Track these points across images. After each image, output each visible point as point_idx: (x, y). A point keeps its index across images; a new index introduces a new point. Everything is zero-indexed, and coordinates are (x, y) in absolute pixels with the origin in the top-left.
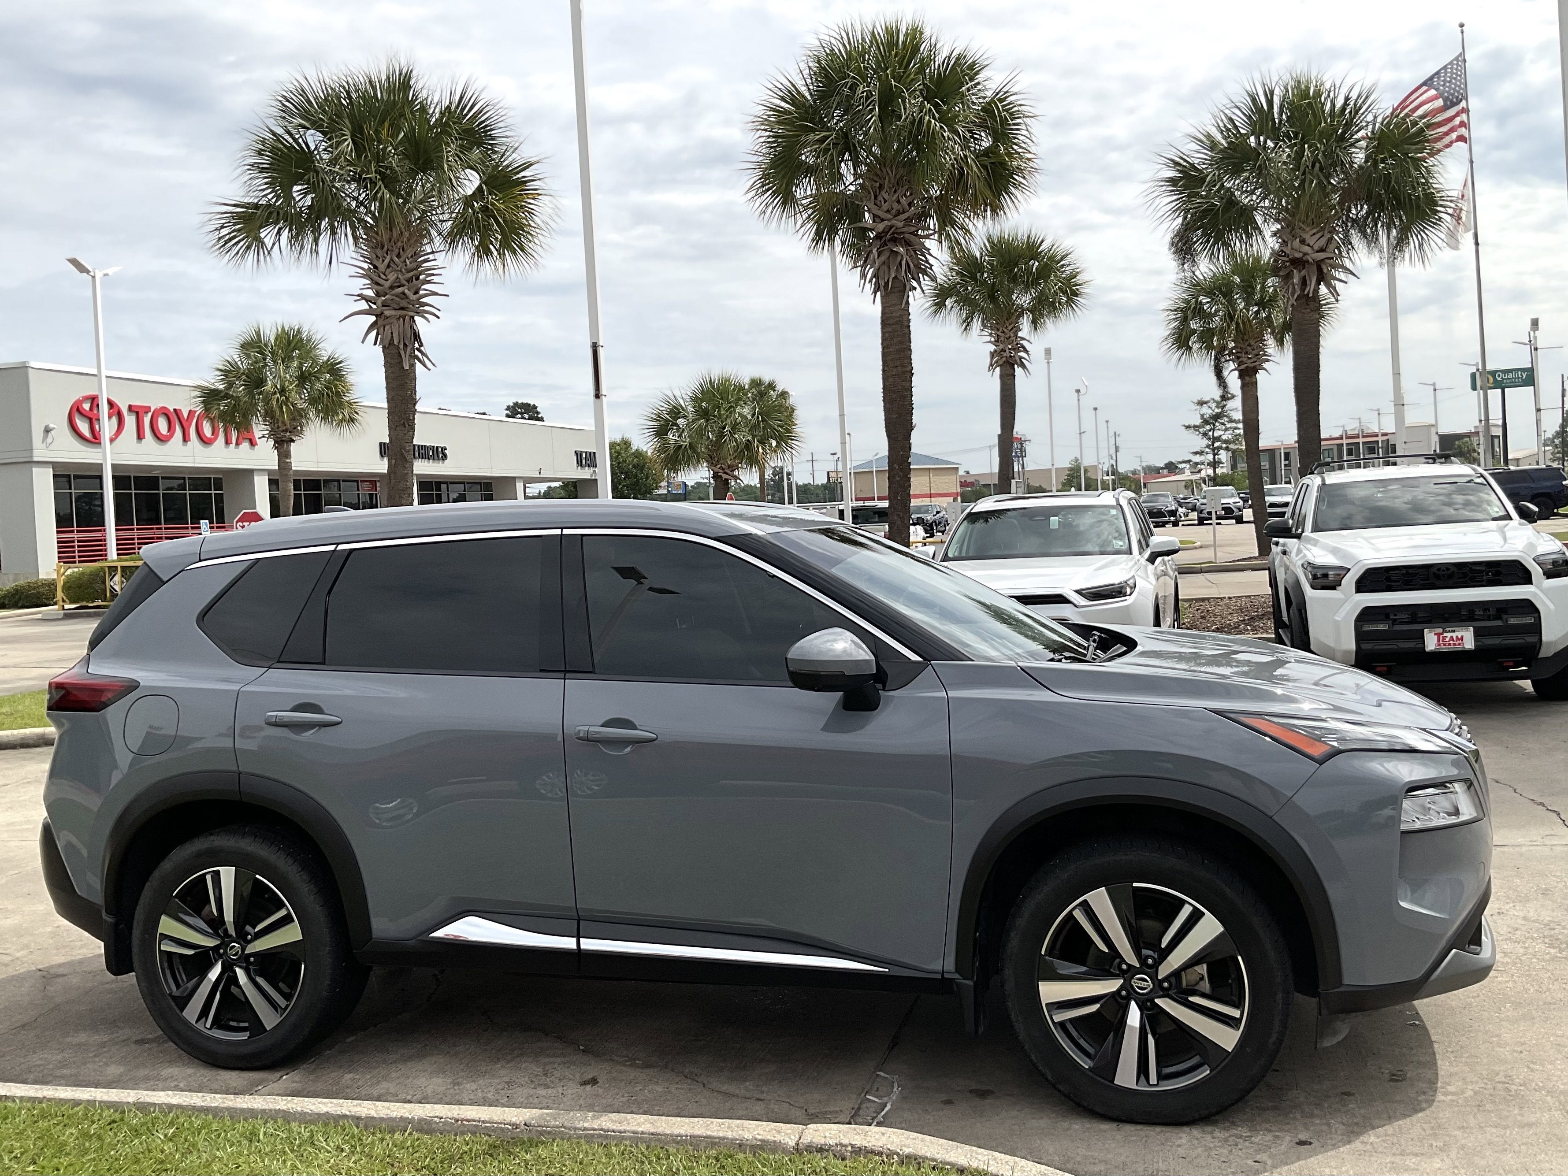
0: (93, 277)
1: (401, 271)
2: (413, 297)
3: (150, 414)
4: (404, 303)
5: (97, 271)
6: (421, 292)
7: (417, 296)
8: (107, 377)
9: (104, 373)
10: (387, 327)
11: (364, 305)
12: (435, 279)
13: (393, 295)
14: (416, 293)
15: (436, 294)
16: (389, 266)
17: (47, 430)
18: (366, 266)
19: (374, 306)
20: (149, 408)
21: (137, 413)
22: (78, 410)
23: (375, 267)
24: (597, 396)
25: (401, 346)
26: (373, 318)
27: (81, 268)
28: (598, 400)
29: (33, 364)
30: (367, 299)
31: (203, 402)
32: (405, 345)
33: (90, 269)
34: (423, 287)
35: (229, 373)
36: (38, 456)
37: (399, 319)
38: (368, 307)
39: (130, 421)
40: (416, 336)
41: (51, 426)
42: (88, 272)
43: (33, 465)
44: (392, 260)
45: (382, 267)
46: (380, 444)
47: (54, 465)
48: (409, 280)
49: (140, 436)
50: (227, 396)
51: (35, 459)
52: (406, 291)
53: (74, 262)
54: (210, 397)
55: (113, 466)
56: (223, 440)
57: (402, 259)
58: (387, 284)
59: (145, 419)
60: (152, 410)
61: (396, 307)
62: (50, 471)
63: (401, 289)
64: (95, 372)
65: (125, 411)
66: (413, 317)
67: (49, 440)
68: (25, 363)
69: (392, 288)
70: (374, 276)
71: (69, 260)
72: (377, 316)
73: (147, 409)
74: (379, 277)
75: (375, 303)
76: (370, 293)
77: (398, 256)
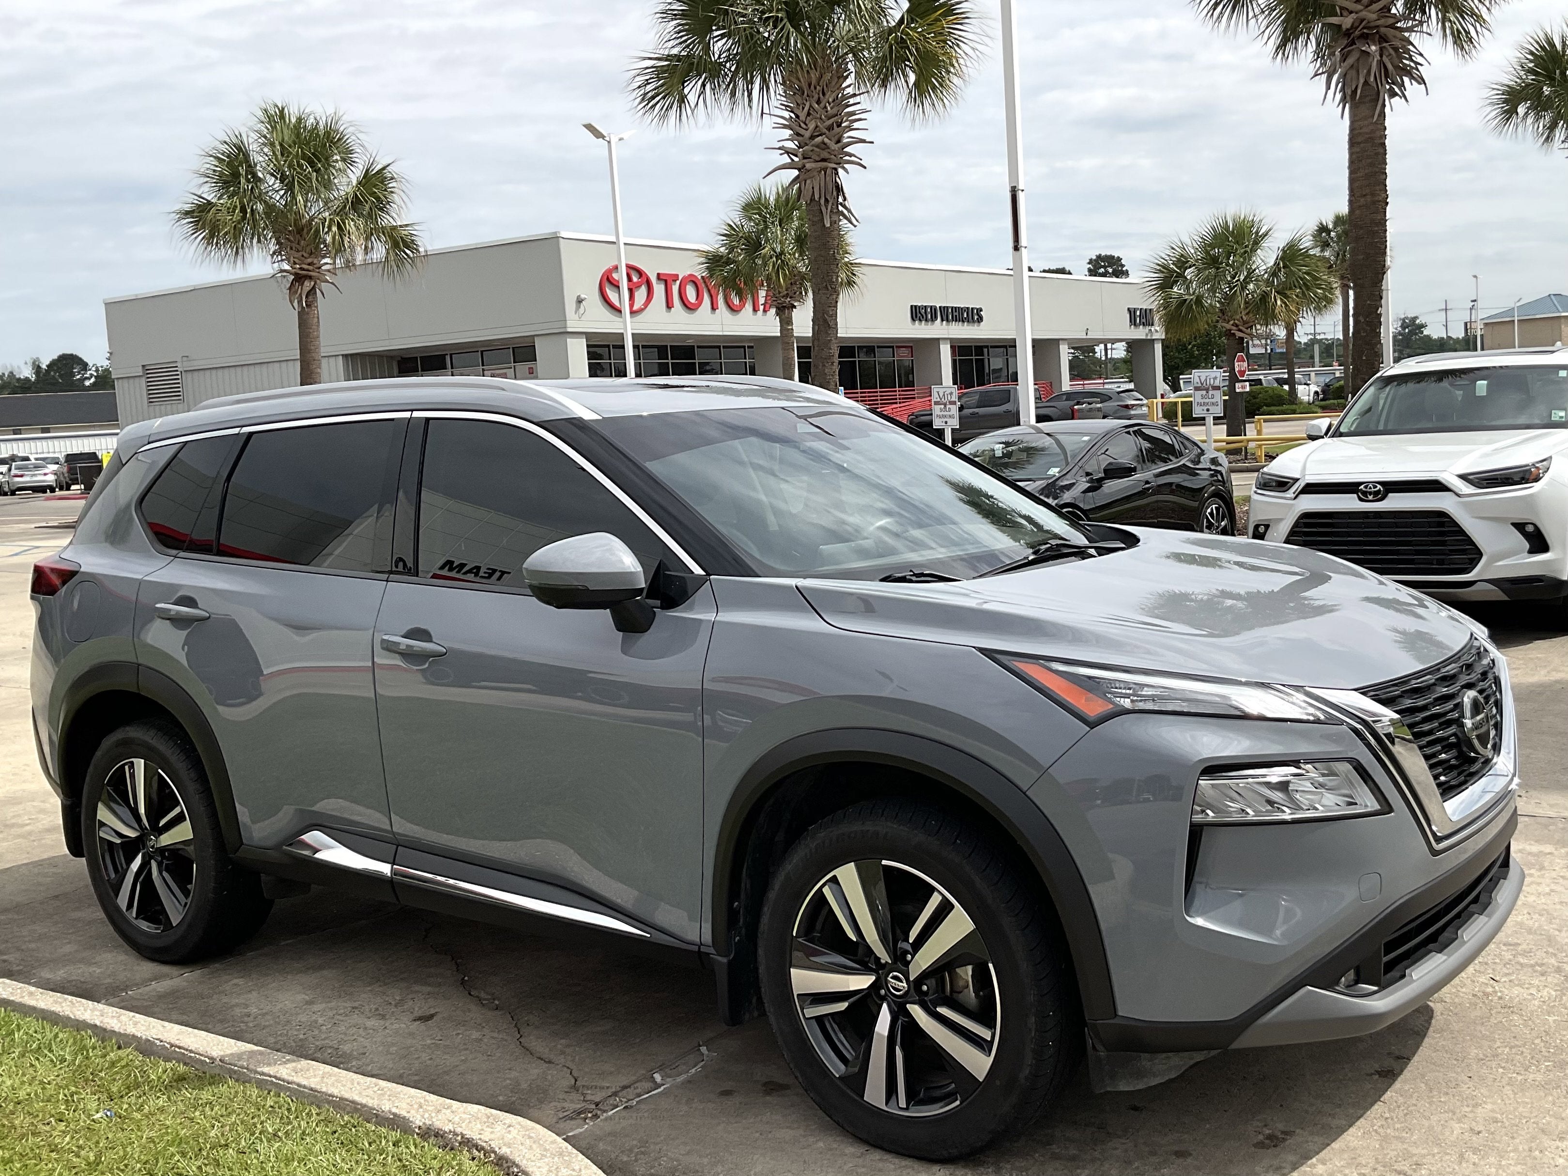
0: (609, 142)
1: (821, 119)
2: (834, 146)
3: (678, 282)
4: (825, 155)
5: (612, 136)
6: (845, 141)
7: (839, 145)
8: (625, 244)
9: (623, 240)
10: (808, 182)
11: (786, 159)
12: (856, 125)
13: (813, 146)
14: (839, 141)
15: (863, 141)
16: (809, 114)
17: (580, 301)
18: (786, 114)
19: (796, 159)
20: (677, 276)
21: (666, 281)
22: (608, 279)
23: (797, 116)
24: (1016, 248)
25: (822, 201)
26: (796, 173)
27: (598, 134)
28: (1017, 253)
29: (564, 234)
30: (788, 152)
31: (707, 268)
32: (827, 201)
33: (605, 134)
34: (846, 135)
35: (732, 235)
36: (573, 325)
37: (820, 171)
38: (790, 161)
39: (659, 289)
40: (839, 189)
41: (583, 296)
42: (603, 137)
43: (567, 336)
44: (811, 106)
45: (803, 116)
46: (912, 306)
47: (588, 335)
48: (830, 128)
49: (669, 305)
50: (729, 262)
51: (569, 330)
52: (826, 140)
53: (590, 127)
54: (714, 261)
55: (633, 334)
57: (822, 105)
58: (807, 134)
59: (673, 287)
60: (680, 278)
61: (818, 159)
62: (583, 342)
63: (819, 139)
64: (615, 240)
65: (653, 279)
66: (836, 169)
67: (581, 310)
68: (556, 233)
69: (812, 137)
70: (796, 126)
71: (585, 126)
72: (799, 170)
73: (675, 277)
74: (800, 126)
75: (796, 156)
76: (791, 145)
77: (818, 102)
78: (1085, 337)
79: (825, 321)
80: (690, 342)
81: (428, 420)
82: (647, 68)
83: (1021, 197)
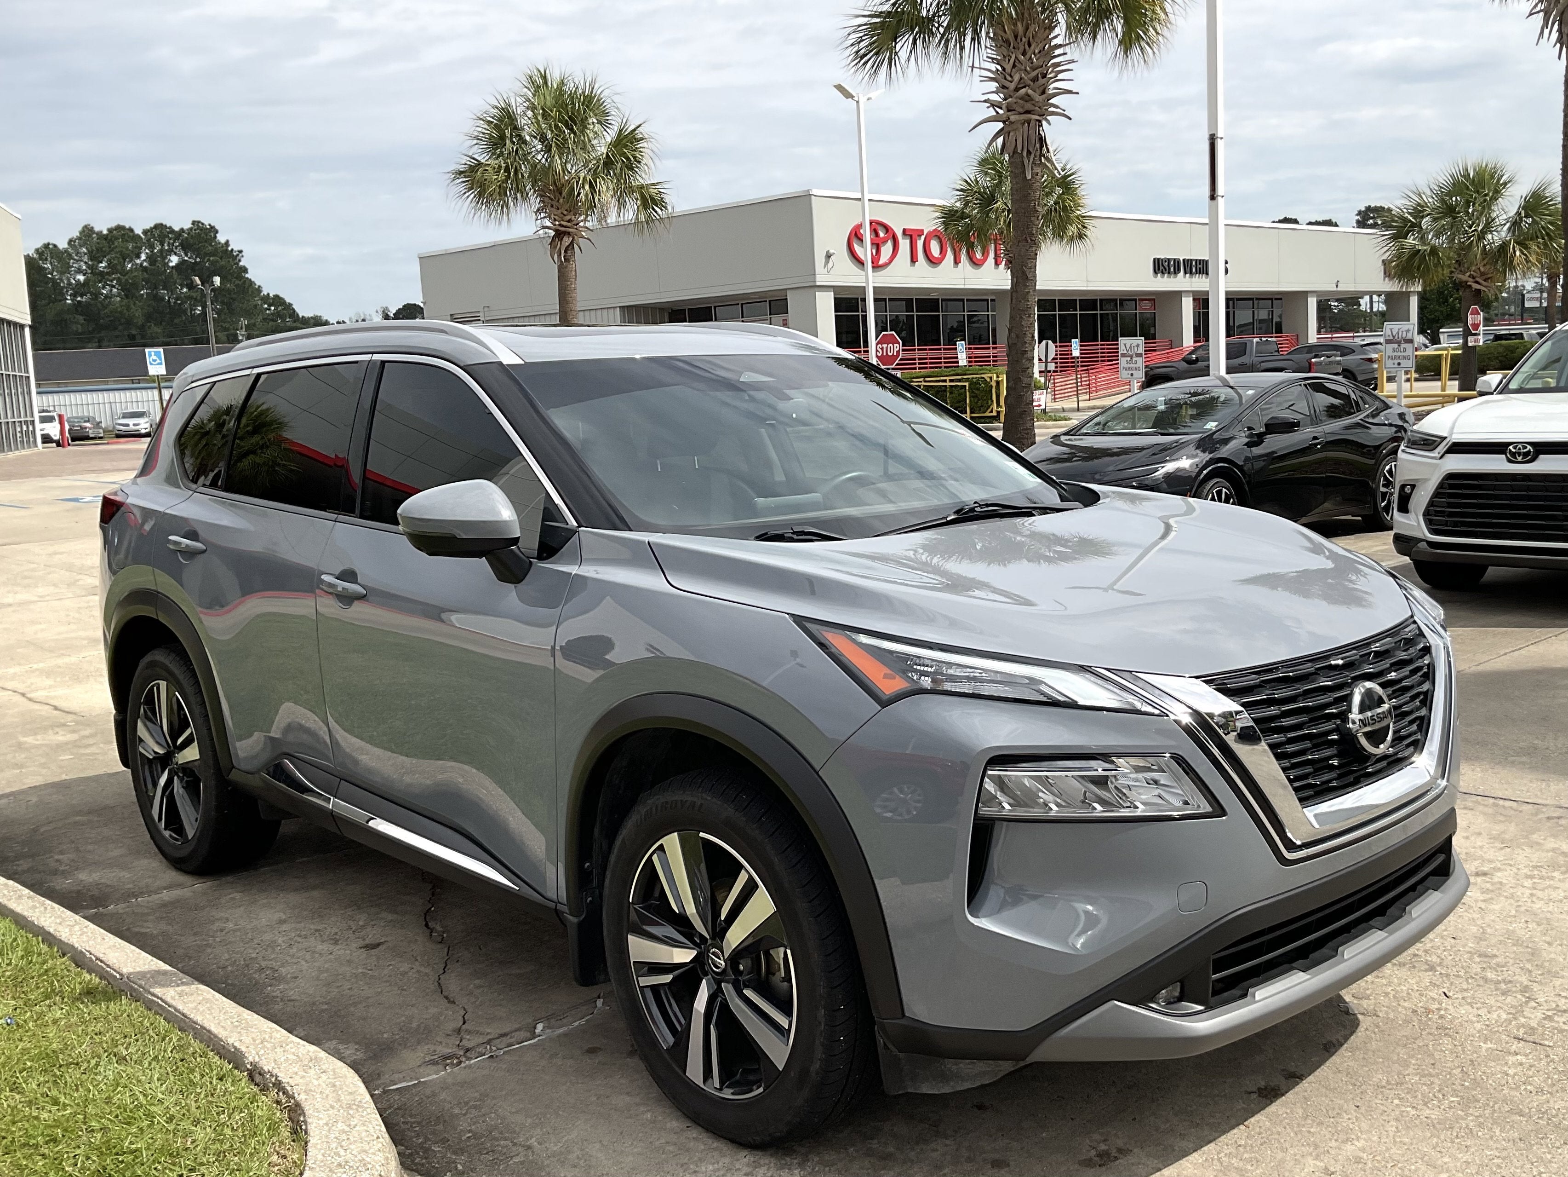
0: (858, 102)
1: (1026, 70)
2: (1037, 98)
3: (923, 237)
4: (1028, 106)
5: (861, 96)
6: (1051, 92)
7: (1044, 96)
8: (870, 200)
9: (867, 196)
10: (1011, 134)
11: (991, 112)
12: (1060, 76)
13: (1016, 98)
14: (1043, 92)
15: (1069, 92)
16: (1014, 66)
17: (828, 256)
18: (993, 67)
19: (1001, 112)
20: (922, 230)
21: (911, 236)
22: (856, 235)
23: (1004, 69)
24: (1213, 197)
25: (1025, 154)
26: (1001, 125)
27: (848, 95)
28: (1214, 202)
29: (815, 192)
30: (993, 105)
31: (944, 222)
32: (1029, 153)
33: (854, 94)
34: (1051, 86)
35: (969, 191)
36: (822, 279)
37: (1023, 124)
38: (994, 113)
39: (904, 244)
40: (1042, 141)
41: (831, 251)
42: (852, 97)
43: (816, 289)
44: (1016, 57)
45: (1008, 67)
46: (1154, 259)
47: (835, 289)
48: (1035, 79)
49: (914, 260)
50: (963, 216)
51: (818, 284)
52: (1030, 92)
53: (840, 88)
54: (950, 216)
55: (874, 288)
56: (993, 261)
57: (1028, 56)
58: (1012, 86)
59: (918, 242)
60: (925, 233)
61: (1021, 110)
62: (831, 295)
63: (1023, 91)
64: (860, 197)
65: (899, 234)
66: (1040, 121)
67: (830, 265)
68: (808, 191)
69: (1017, 89)
70: (1002, 78)
71: (835, 86)
72: (1004, 122)
73: (921, 232)
74: (1005, 79)
75: (1001, 108)
76: (995, 97)
77: (1024, 54)
78: (1335, 289)
79: (1024, 273)
80: (934, 296)
81: (383, 363)
82: (859, 26)
83: (1220, 146)
